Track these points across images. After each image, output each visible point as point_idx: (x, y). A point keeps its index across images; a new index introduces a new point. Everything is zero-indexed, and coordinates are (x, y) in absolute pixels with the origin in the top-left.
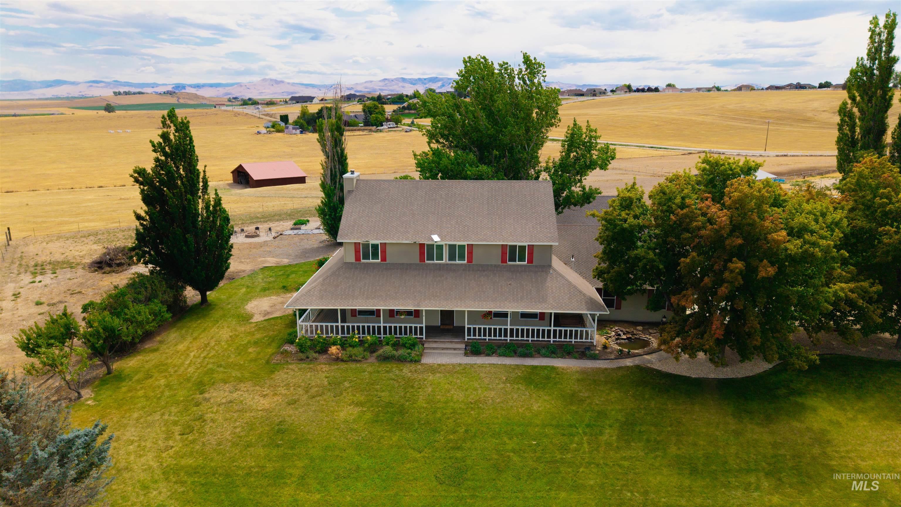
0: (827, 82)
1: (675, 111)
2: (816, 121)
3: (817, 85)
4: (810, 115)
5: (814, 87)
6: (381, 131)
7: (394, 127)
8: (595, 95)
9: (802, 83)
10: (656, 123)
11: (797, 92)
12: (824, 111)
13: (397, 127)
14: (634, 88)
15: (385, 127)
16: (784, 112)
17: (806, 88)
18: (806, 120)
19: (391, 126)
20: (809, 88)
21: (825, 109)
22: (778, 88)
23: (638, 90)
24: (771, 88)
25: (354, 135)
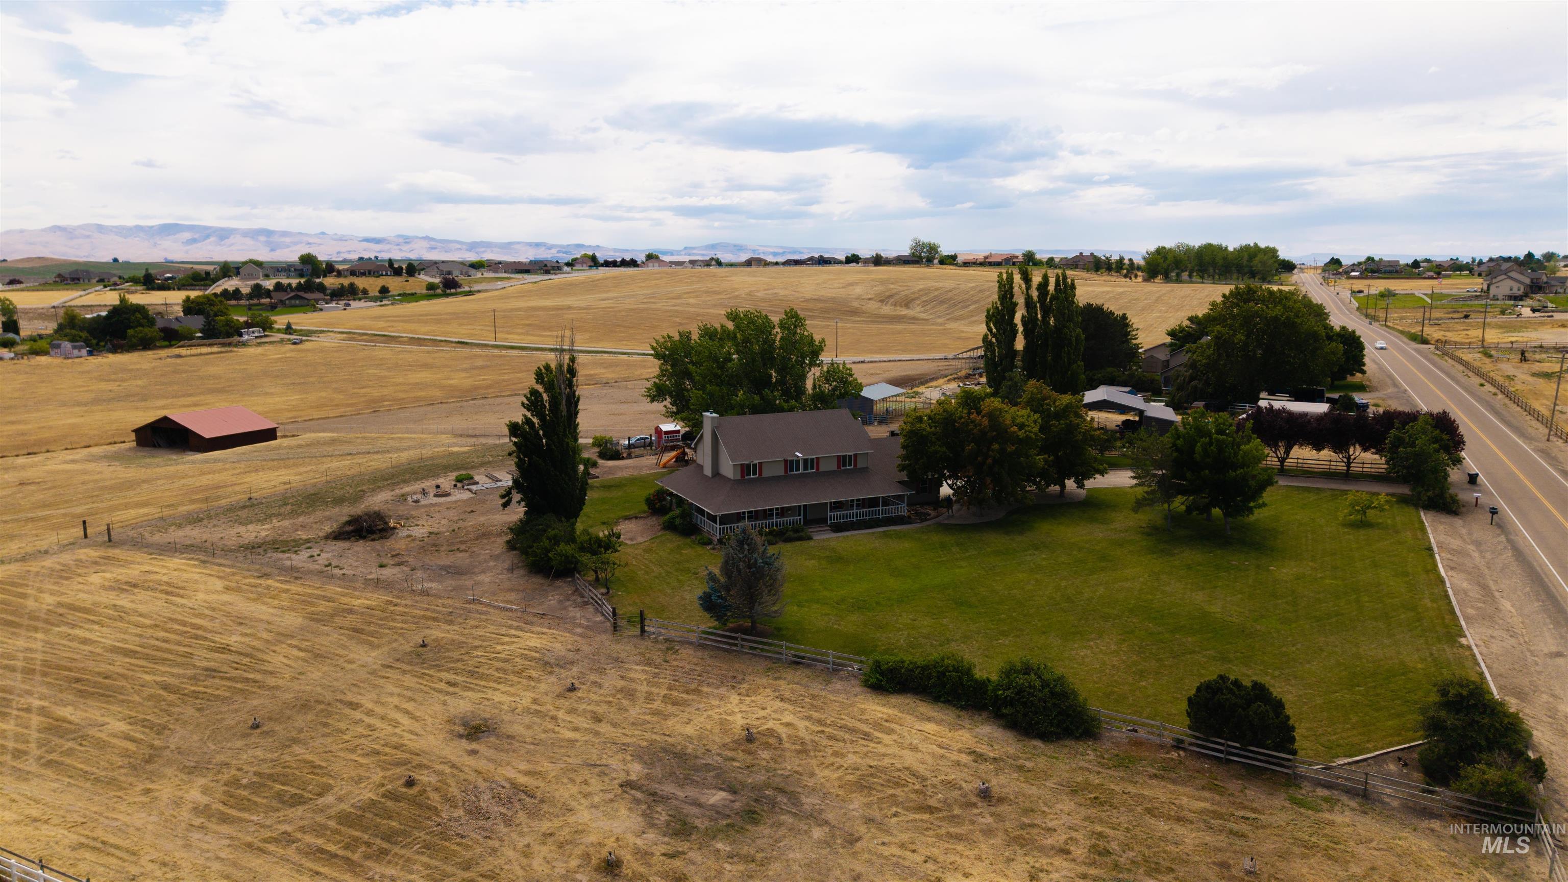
0: (854, 255)
1: (692, 301)
2: (864, 313)
3: (843, 258)
4: (855, 304)
5: (837, 262)
6: (244, 344)
7: (261, 337)
8: (547, 272)
9: (826, 256)
10: (678, 320)
11: (820, 268)
12: (870, 299)
13: (266, 336)
14: (602, 261)
15: (246, 337)
16: (826, 301)
17: (830, 263)
18: (854, 312)
19: (257, 334)
20: (835, 263)
21: (870, 296)
22: (797, 263)
23: (607, 264)
24: (788, 263)
25: (201, 354)
